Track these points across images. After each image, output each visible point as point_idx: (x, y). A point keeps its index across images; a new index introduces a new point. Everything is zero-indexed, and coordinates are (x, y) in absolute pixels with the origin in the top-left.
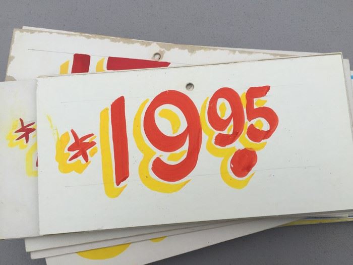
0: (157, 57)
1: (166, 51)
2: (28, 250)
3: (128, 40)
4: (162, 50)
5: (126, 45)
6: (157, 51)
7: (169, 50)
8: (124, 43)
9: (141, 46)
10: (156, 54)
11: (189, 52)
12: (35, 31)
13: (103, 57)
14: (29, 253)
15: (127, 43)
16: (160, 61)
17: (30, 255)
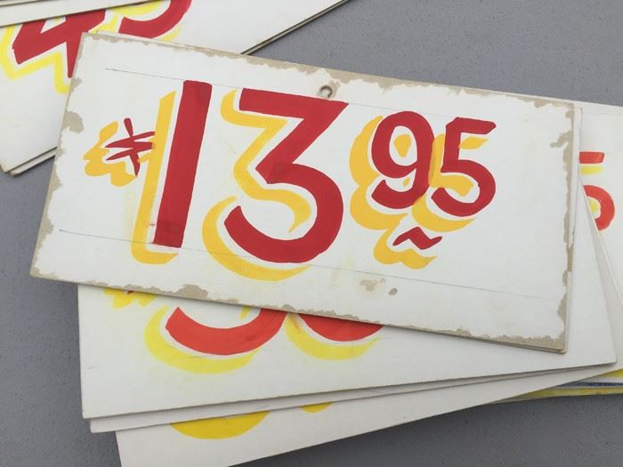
0: (326, 92)
1: (342, 84)
2: (86, 415)
3: (278, 62)
4: (335, 81)
5: (274, 70)
6: (326, 83)
7: (346, 81)
8: (271, 66)
9: (300, 73)
10: (324, 88)
11: (381, 86)
12: (121, 39)
13: (233, 89)
14: (88, 422)
15: (276, 66)
16: (331, 99)
17: (89, 426)
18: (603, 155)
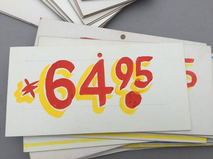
18: (193, 60)
